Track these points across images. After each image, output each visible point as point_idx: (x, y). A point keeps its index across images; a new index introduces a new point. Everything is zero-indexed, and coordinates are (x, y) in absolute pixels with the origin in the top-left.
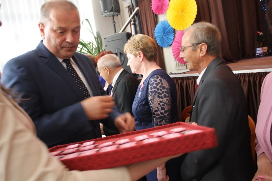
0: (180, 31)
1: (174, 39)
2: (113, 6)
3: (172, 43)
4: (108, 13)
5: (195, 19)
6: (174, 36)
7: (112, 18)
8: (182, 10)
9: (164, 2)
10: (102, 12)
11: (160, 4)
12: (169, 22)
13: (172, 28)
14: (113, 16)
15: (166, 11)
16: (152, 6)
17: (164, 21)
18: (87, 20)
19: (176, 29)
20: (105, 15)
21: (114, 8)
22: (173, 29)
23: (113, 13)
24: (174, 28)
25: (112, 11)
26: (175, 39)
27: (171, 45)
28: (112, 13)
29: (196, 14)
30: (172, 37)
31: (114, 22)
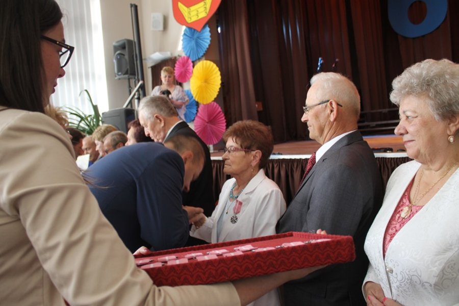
0: (204, 104)
1: (196, 114)
2: (128, 67)
3: (195, 118)
4: (122, 76)
5: (219, 92)
6: (197, 111)
7: (127, 81)
8: (206, 80)
9: (188, 68)
10: (115, 74)
11: (183, 70)
12: (192, 93)
13: (195, 100)
14: (129, 79)
15: (189, 79)
16: (175, 71)
17: (188, 91)
18: (86, 91)
19: (199, 101)
20: (118, 77)
21: (129, 70)
22: (196, 102)
23: (128, 77)
24: (196, 100)
25: (126, 73)
26: (198, 114)
27: (193, 120)
28: (126, 76)
29: (219, 86)
30: (195, 112)
31: (130, 87)
